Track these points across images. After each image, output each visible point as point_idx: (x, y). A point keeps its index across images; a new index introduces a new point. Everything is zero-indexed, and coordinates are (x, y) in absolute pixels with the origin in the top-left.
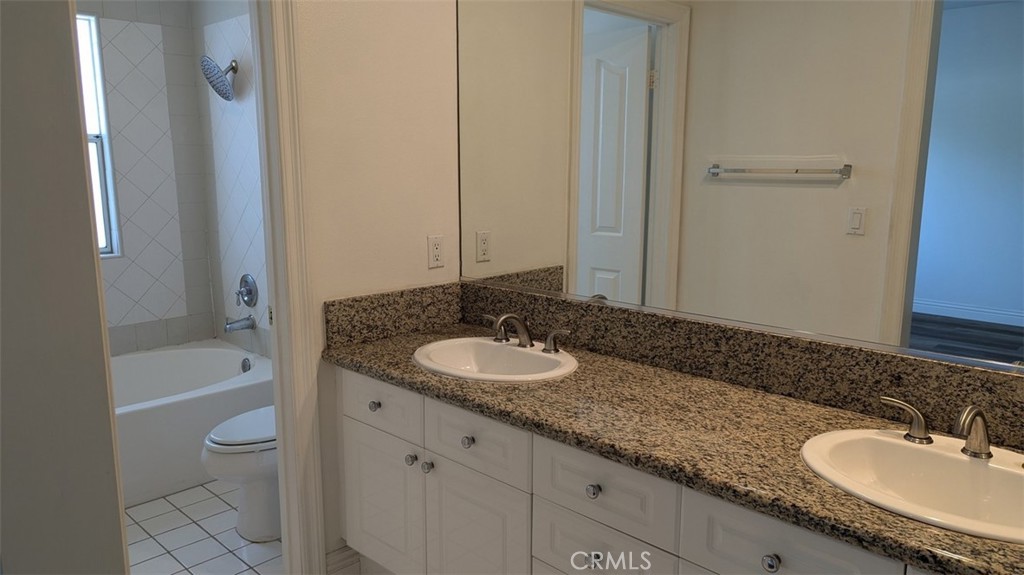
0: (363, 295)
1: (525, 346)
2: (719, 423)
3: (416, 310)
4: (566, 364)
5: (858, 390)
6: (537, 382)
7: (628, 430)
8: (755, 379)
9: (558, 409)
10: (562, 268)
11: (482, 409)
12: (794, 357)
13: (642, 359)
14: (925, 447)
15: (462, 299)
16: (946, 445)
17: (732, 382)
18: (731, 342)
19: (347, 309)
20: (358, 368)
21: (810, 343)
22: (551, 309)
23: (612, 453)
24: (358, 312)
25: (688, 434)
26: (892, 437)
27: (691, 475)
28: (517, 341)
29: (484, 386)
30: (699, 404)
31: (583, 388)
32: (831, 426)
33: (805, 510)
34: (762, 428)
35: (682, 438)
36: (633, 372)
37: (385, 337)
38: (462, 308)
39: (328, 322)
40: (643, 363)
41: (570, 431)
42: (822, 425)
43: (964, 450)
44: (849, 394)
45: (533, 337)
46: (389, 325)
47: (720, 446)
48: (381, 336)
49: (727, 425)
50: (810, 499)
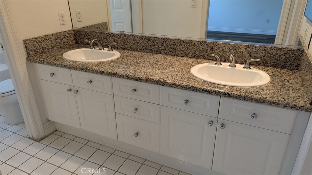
0: (38, 36)
1: (101, 50)
2: (167, 67)
3: (59, 40)
4: (116, 54)
5: (202, 53)
6: (109, 61)
7: (142, 72)
8: (174, 53)
9: (119, 69)
10: (107, 23)
11: (93, 71)
12: (184, 45)
13: (140, 50)
14: (220, 66)
15: (75, 35)
16: (225, 65)
17: (167, 54)
18: (166, 43)
19: (33, 42)
20: (43, 63)
21: (189, 41)
22: (108, 37)
23: (139, 79)
24: (37, 43)
25: (160, 71)
26: (212, 64)
27: (163, 82)
28: (98, 48)
29: (92, 64)
30: (160, 62)
31: (124, 61)
32: (196, 63)
33: (195, 87)
34: (179, 67)
35: (158, 72)
36: (138, 54)
37: (49, 51)
38: (75, 39)
39: (26, 47)
40: (140, 52)
41: (125, 75)
42: (194, 64)
43: (229, 66)
44: (200, 54)
45: (104, 47)
46: (50, 46)
47: (169, 73)
48: (48, 51)
49: (169, 67)
50: (196, 84)
